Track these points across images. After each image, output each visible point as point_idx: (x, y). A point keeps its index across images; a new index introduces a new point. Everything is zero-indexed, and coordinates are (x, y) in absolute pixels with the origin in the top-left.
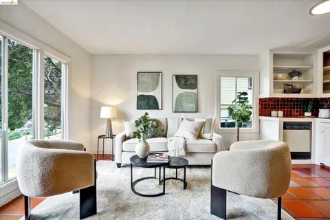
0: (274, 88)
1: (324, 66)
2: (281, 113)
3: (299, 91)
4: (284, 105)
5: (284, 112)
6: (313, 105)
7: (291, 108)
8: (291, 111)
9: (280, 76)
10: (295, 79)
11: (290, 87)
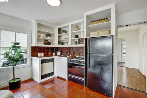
0: (38, 41)
1: (59, 34)
2: (43, 54)
3: (50, 44)
4: (45, 50)
5: (44, 53)
6: (56, 50)
7: (47, 51)
8: (47, 53)
9: (42, 35)
10: (49, 38)
11: (47, 41)
